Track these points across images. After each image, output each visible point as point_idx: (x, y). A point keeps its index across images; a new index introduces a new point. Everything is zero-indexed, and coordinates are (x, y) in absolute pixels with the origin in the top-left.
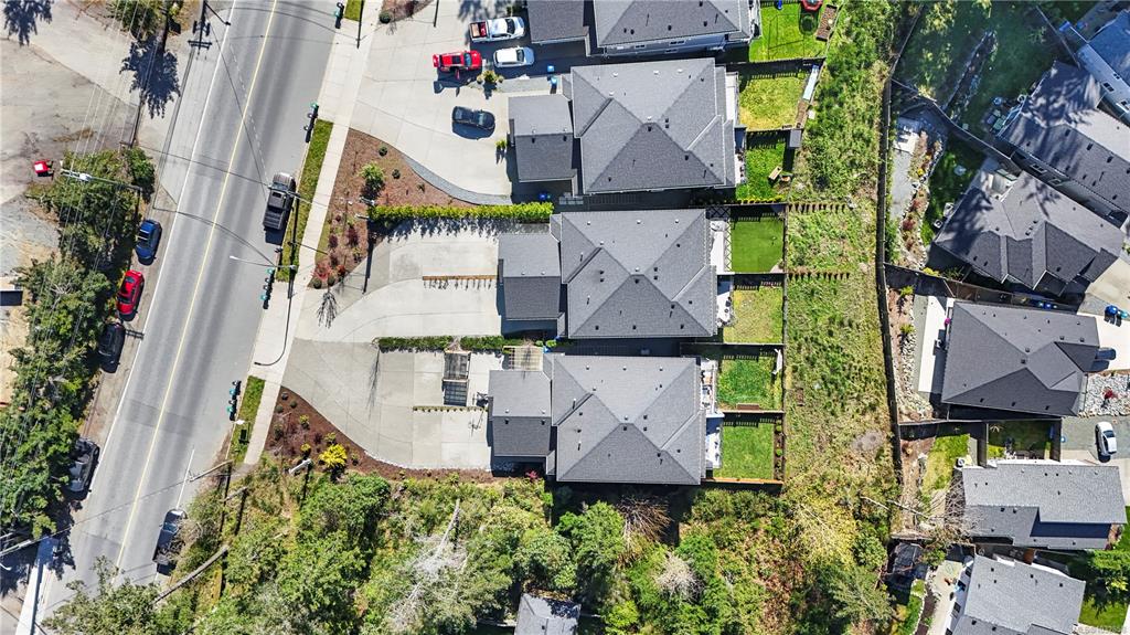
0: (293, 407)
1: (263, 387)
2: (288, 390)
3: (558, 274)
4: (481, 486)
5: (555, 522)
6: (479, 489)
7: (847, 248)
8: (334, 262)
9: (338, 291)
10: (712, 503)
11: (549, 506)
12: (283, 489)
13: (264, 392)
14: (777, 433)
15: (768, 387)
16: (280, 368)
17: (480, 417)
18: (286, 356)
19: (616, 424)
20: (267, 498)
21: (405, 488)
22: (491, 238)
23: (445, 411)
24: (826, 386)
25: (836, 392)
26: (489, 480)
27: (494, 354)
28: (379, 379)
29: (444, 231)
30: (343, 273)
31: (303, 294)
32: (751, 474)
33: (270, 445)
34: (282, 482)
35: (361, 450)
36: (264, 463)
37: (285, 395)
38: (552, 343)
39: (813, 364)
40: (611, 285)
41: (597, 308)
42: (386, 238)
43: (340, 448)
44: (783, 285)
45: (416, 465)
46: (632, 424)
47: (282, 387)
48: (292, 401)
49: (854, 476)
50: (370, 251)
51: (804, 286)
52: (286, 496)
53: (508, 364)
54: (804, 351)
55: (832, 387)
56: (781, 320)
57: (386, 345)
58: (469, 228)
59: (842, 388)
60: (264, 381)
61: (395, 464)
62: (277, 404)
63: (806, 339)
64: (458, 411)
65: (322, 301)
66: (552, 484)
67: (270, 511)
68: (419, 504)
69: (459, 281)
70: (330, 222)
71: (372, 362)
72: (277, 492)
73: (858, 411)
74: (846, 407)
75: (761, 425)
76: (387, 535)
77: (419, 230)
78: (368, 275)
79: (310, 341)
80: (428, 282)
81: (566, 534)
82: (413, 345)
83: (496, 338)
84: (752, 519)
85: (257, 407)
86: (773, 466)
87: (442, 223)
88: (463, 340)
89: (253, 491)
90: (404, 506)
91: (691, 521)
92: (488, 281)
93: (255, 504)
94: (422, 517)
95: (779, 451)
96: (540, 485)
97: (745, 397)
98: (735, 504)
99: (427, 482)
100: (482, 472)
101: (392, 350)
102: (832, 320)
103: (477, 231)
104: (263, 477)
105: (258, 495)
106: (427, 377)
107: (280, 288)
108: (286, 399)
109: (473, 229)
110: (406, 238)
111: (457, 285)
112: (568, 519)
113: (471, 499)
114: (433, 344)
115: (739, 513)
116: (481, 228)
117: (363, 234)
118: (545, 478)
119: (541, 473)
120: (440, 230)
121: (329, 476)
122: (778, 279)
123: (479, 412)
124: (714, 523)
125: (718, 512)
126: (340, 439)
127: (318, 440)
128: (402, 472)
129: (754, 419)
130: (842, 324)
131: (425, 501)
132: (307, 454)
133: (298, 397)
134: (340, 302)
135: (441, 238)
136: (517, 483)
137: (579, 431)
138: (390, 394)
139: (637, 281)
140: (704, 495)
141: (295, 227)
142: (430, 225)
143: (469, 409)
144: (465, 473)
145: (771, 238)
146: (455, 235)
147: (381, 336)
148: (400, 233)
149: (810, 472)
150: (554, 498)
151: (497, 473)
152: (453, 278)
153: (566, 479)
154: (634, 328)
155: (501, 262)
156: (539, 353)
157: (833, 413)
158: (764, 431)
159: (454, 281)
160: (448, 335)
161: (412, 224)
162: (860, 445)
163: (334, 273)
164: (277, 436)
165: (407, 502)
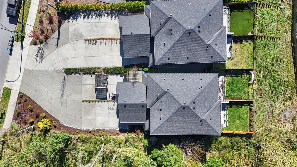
0: (25, 101)
1: (11, 92)
2: (22, 93)
3: (149, 33)
4: (114, 137)
5: (149, 153)
6: (113, 139)
7: (279, 26)
8: (42, 32)
9: (44, 46)
10: (221, 143)
11: (146, 146)
12: (21, 140)
13: (11, 94)
14: (250, 110)
15: (246, 89)
16: (18, 83)
17: (113, 105)
18: (21, 78)
19: (180, 106)
20: (14, 144)
21: (78, 138)
22: (117, 20)
23: (97, 102)
24: (271, 88)
25: (275, 92)
26: (118, 134)
27: (119, 76)
28: (65, 88)
29: (94, 17)
30: (47, 37)
31: (28, 47)
32: (239, 129)
33: (15, 119)
34: (21, 137)
35: (58, 121)
36: (12, 128)
37: (21, 96)
38: (146, 69)
39: (266, 78)
40: (176, 36)
41: (169, 49)
42: (67, 21)
43: (47, 120)
44: (253, 41)
45: (84, 128)
46: (188, 106)
47: (19, 92)
48: (24, 99)
49: (283, 129)
50: (59, 27)
51: (262, 42)
52: (23, 143)
53: (126, 80)
54: (262, 73)
55: (273, 89)
56: (252, 58)
57: (68, 72)
58: (106, 15)
59: (278, 90)
60: (11, 89)
61: (74, 127)
62: (17, 100)
63: (263, 67)
64: (103, 102)
65: (37, 51)
66: (147, 135)
67: (16, 150)
68: (85, 146)
69: (102, 41)
70: (40, 13)
71: (62, 80)
72: (19, 141)
73: (283, 100)
74: (279, 98)
75: (243, 107)
76: (70, 160)
77: (82, 17)
78: (58, 38)
79: (32, 70)
80: (87, 41)
81: (155, 159)
82: (81, 72)
83: (120, 68)
84: (239, 150)
85: (8, 102)
86: (249, 125)
87: (93, 13)
88: (105, 69)
89: (7, 141)
90: (78, 147)
91: (211, 151)
92: (115, 41)
93: (8, 146)
94: (86, 152)
95: (252, 119)
96: (142, 136)
97: (236, 94)
98: (232, 143)
99: (88, 136)
100: (115, 130)
101: (71, 74)
102: (273, 59)
103: (110, 17)
104: (12, 134)
105: (9, 143)
106: (88, 86)
107: (17, 45)
108: (22, 97)
109: (108, 16)
110: (76, 21)
111: (101, 43)
112: (156, 152)
113: (110, 143)
114: (90, 71)
115: (233, 147)
116: (112, 15)
117: (56, 19)
118: (144, 132)
119: (142, 130)
120: (92, 17)
121: (43, 133)
122: (251, 38)
123: (112, 103)
124: (222, 152)
125: (224, 147)
126: (47, 116)
127: (37, 116)
128: (77, 131)
129: (239, 104)
130: (277, 60)
131: (88, 144)
132: (32, 123)
133: (27, 97)
134: (46, 52)
135: (93, 20)
136: (131, 135)
137: (161, 110)
138: (71, 95)
139: (190, 33)
140: (218, 140)
141: (23, 16)
142: (87, 14)
143: (108, 101)
144: (107, 131)
145: (248, 20)
146: (100, 19)
147: (65, 67)
148: (73, 18)
149: (264, 128)
150: (148, 142)
151: (122, 131)
152: (99, 39)
153: (154, 134)
154: (188, 58)
155: (121, 28)
156: (140, 74)
157: (273, 101)
158: (245, 109)
159: (99, 41)
160: (97, 67)
161: (79, 14)
162: (285, 115)
163: (42, 37)
164: (18, 115)
165: (80, 145)
